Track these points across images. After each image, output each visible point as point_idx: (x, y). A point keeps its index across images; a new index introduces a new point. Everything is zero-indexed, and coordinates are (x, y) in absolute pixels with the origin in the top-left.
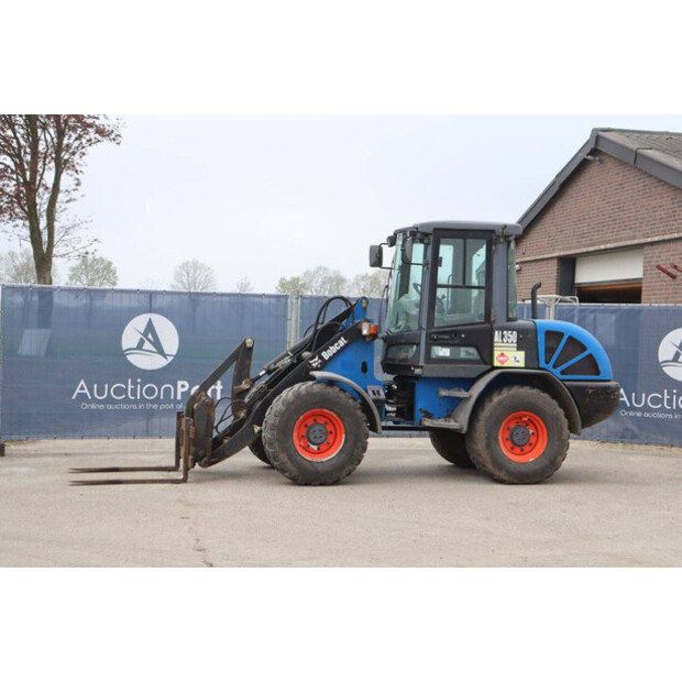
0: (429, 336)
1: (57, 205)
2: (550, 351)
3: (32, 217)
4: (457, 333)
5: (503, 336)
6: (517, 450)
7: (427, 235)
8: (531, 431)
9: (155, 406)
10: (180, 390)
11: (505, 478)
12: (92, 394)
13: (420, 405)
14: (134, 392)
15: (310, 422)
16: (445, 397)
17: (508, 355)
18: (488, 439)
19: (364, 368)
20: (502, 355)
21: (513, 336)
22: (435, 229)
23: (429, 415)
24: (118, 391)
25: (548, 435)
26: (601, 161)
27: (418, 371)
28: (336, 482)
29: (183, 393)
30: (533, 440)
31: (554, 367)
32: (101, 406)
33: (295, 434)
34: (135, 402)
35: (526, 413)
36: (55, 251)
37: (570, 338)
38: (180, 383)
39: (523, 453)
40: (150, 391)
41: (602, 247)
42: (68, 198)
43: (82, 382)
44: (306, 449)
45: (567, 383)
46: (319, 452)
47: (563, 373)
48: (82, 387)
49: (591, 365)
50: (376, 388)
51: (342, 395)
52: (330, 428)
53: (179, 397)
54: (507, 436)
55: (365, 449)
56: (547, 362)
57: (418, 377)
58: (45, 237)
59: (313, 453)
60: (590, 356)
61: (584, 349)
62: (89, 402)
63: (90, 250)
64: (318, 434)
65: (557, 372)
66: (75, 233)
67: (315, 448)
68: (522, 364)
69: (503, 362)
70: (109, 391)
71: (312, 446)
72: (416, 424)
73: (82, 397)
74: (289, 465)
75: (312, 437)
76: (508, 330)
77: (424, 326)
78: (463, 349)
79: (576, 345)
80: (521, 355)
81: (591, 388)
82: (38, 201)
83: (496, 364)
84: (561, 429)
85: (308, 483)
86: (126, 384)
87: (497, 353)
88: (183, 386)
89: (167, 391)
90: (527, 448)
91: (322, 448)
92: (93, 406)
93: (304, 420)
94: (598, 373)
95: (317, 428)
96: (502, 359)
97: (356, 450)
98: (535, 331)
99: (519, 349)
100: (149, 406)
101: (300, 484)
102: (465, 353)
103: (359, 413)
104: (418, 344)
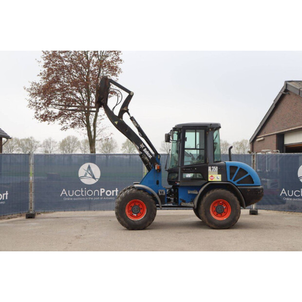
0: (182, 169)
1: (97, 121)
2: (232, 174)
3: (88, 126)
4: (193, 168)
5: (212, 169)
6: (219, 215)
7: (180, 129)
8: (224, 207)
9: (92, 199)
10: (101, 192)
11: (214, 227)
12: (68, 194)
13: (180, 197)
14: (84, 193)
15: (132, 205)
16: (190, 194)
17: (215, 176)
18: (205, 212)
19: (158, 183)
20: (212, 176)
21: (216, 169)
22: (183, 127)
23: (184, 201)
24: (78, 193)
25: (231, 208)
26: (289, 94)
27: (178, 184)
28: (144, 229)
29: (102, 193)
30: (225, 210)
31: (234, 181)
32: (71, 199)
33: (126, 210)
34: (84, 197)
35: (221, 200)
36: (96, 138)
37: (241, 169)
38: (101, 189)
39: (222, 216)
40: (90, 193)
41: (290, 129)
42: (101, 118)
43: (64, 190)
44: (132, 216)
45: (238, 187)
46: (137, 217)
47: (238, 183)
48: (64, 192)
49: (250, 179)
50: (162, 191)
51: (144, 193)
52: (141, 207)
53: (101, 195)
54: (214, 210)
55: (155, 214)
56: (231, 179)
57: (178, 186)
58: (93, 134)
59: (134, 217)
60: (250, 176)
61: (247, 173)
62: (67, 197)
63: (110, 137)
64: (136, 209)
65: (235, 183)
66: (104, 131)
67: (135, 215)
68: (220, 180)
69: (212, 179)
70: (74, 193)
71: (134, 214)
72: (179, 205)
73: (64, 195)
74: (124, 222)
75: (133, 211)
76: (214, 166)
77: (180, 165)
78: (198, 174)
79: (243, 171)
80: (220, 176)
81: (249, 189)
82: (90, 120)
83: (209, 180)
84: (236, 205)
85: (133, 229)
86: (81, 190)
87: (209, 176)
88: (103, 191)
89: (96, 192)
90: (223, 214)
91: (138, 215)
92: (68, 199)
93: (130, 204)
94: (253, 183)
95: (135, 207)
96: (212, 178)
97: (152, 215)
98: (225, 166)
99: (219, 174)
100: (89, 198)
101: (130, 230)
102: (198, 176)
103: (151, 200)
104: (178, 173)
